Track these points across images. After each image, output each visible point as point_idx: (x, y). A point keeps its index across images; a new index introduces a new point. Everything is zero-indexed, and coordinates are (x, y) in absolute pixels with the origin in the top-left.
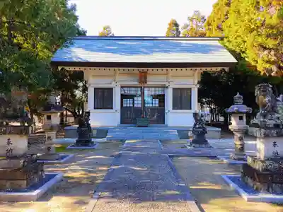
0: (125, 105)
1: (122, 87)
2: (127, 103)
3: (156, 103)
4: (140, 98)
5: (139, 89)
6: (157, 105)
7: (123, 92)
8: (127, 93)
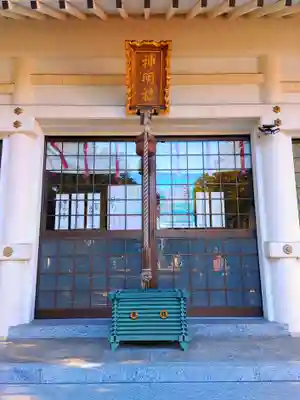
0: (61, 224)
1: (49, 139)
2: (75, 212)
3: (213, 211)
4: (135, 191)
5: (132, 147)
6: (218, 222)
7: (55, 165)
8: (75, 165)
